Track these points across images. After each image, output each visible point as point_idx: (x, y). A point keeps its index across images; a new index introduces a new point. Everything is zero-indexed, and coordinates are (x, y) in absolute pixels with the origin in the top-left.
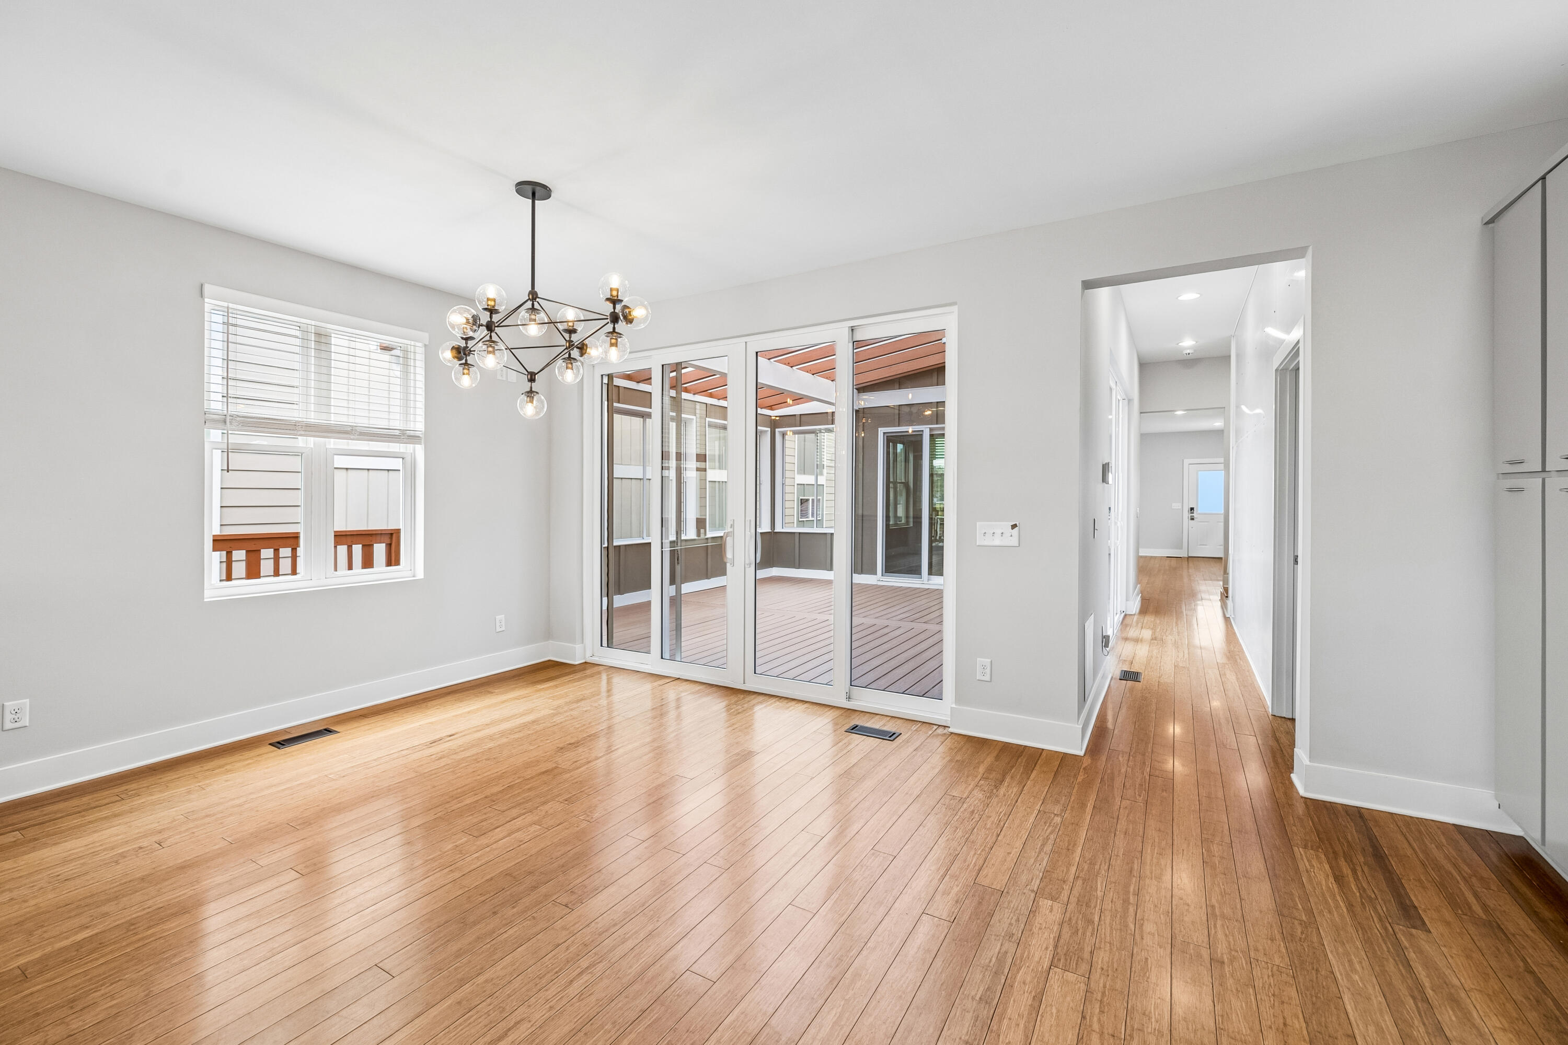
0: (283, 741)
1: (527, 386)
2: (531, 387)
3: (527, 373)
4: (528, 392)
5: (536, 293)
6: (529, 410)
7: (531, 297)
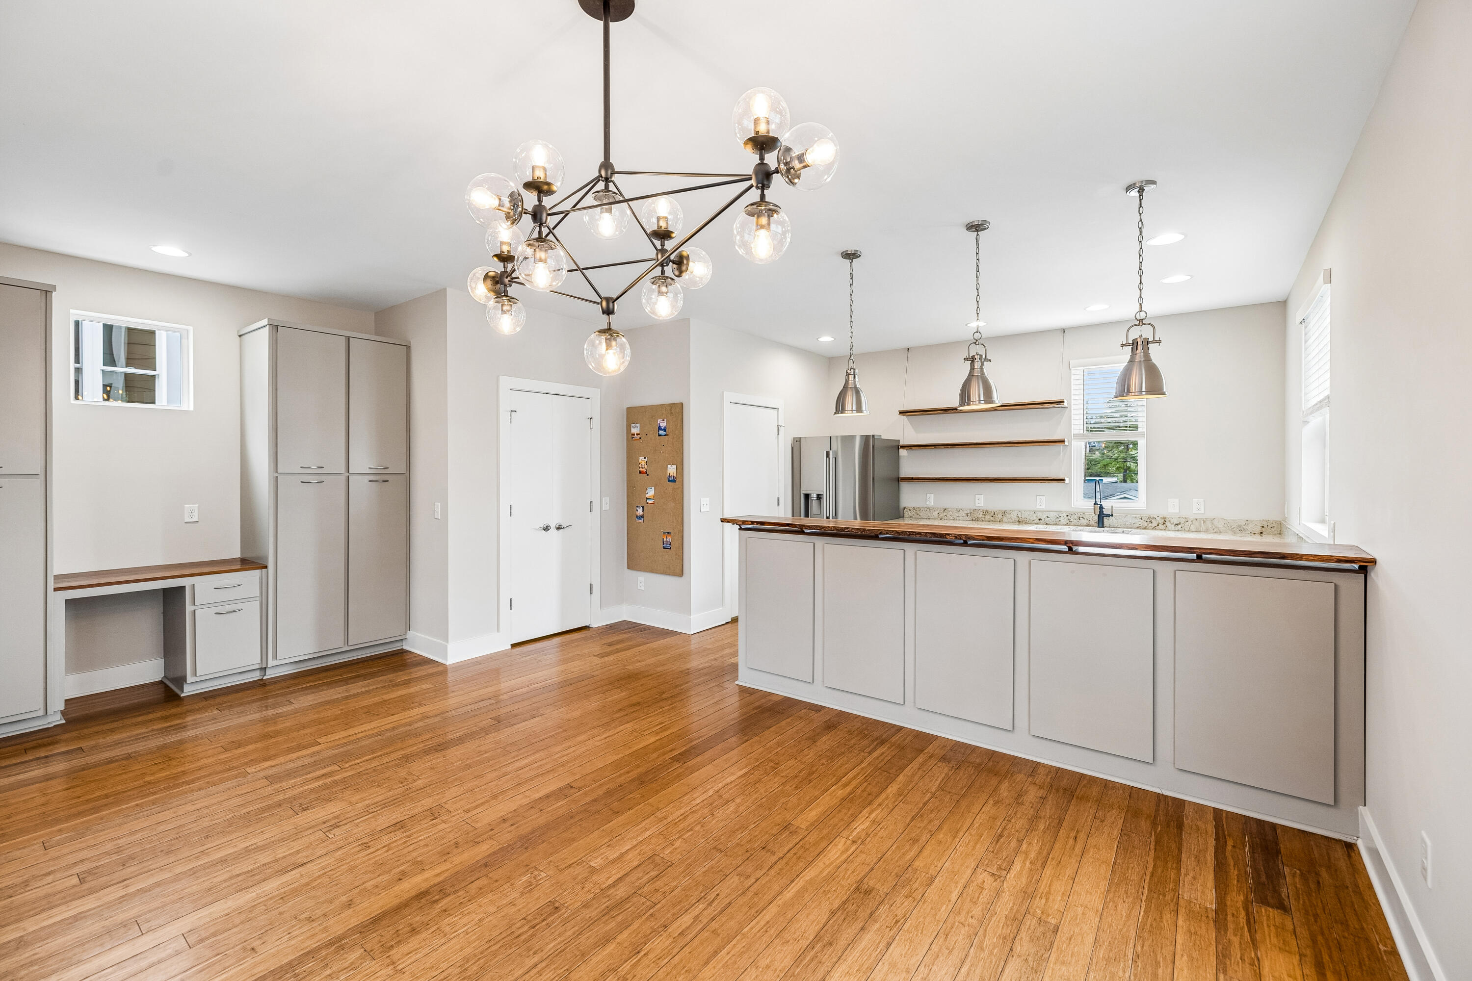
1: (603, 321)
2: (609, 323)
3: (599, 300)
4: (603, 331)
6: (607, 360)
7: (603, 173)
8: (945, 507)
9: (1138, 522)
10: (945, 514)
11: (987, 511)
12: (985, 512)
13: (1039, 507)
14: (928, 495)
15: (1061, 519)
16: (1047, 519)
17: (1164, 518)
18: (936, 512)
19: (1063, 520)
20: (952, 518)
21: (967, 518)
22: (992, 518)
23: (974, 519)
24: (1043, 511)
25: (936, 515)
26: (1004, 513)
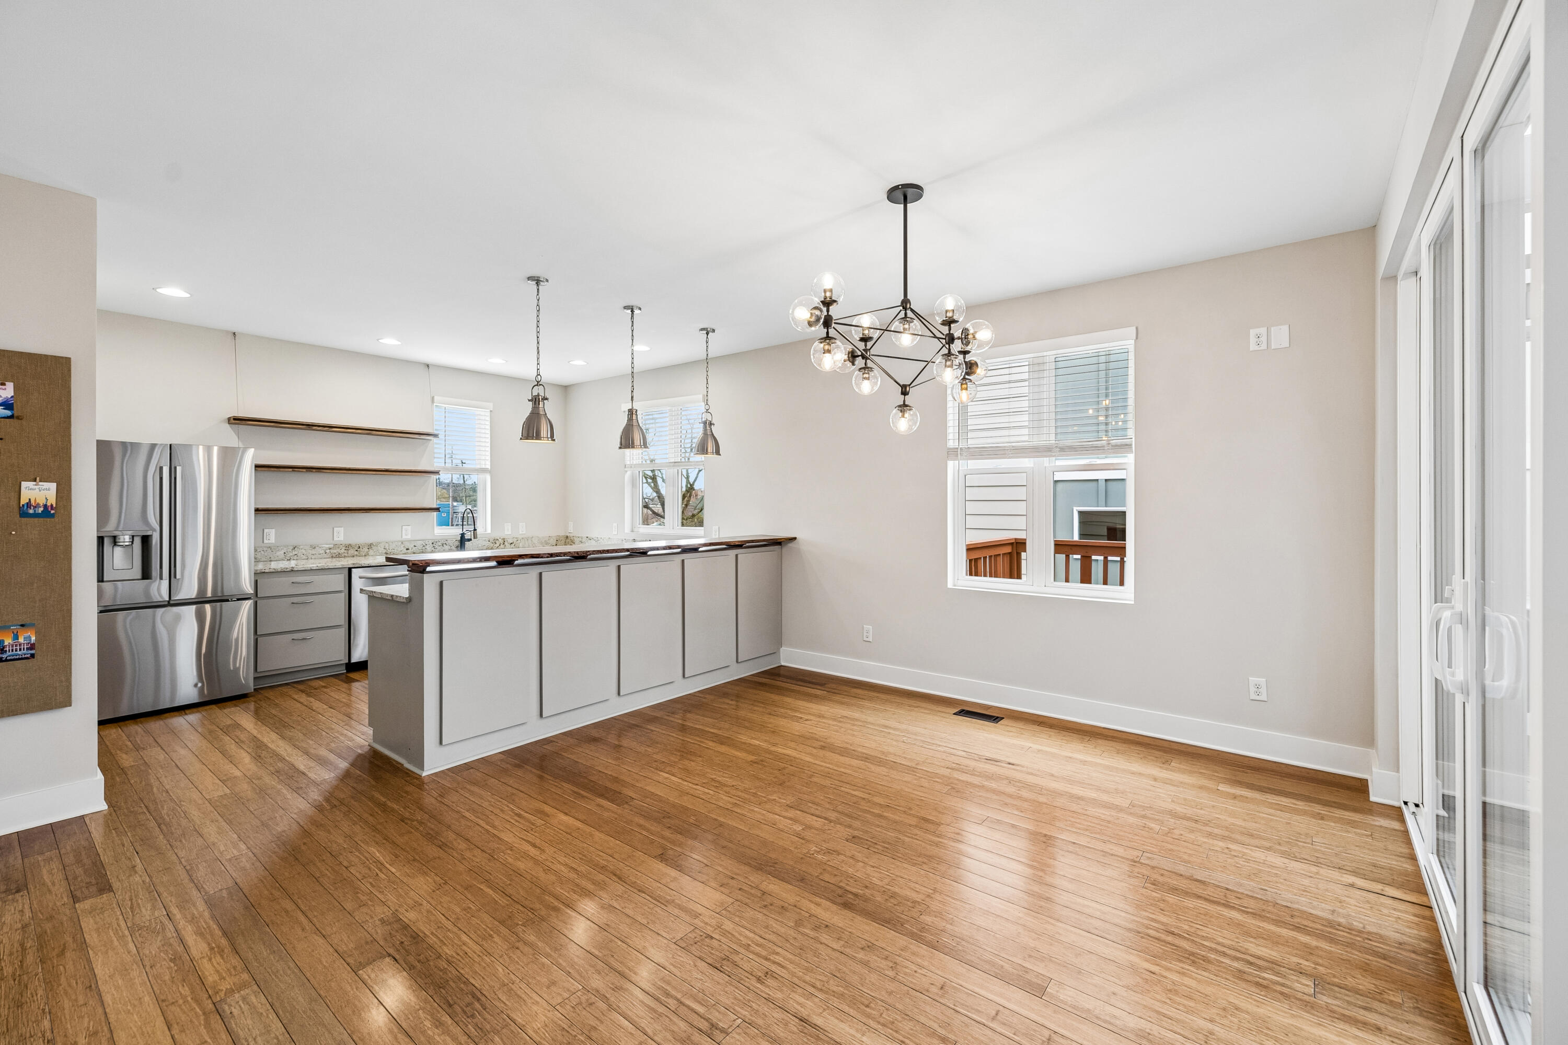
0: (969, 712)
2: (904, 401)
4: (900, 406)
5: (909, 301)
6: (903, 424)
8: (295, 545)
9: (487, 544)
10: (294, 553)
11: (350, 545)
12: (348, 547)
13: (404, 537)
14: (266, 531)
15: (427, 547)
16: (414, 548)
17: (504, 539)
18: (282, 552)
19: (429, 548)
20: (304, 557)
21: (326, 556)
22: (356, 553)
23: (334, 555)
24: (410, 541)
25: (282, 556)
26: (370, 546)
